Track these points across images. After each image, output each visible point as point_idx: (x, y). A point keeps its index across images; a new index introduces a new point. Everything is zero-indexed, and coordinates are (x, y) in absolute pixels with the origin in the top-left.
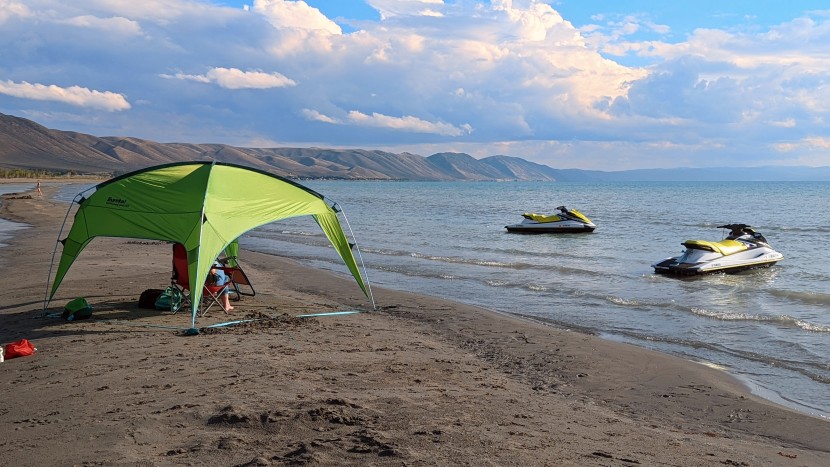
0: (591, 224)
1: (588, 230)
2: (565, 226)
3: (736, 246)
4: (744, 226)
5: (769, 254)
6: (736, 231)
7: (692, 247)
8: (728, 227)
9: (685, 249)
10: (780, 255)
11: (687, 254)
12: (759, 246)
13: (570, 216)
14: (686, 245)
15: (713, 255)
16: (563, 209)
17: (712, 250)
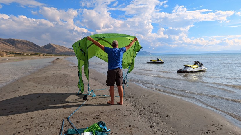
0: (163, 62)
1: (162, 63)
2: (158, 62)
3: (196, 66)
4: (198, 62)
5: (204, 68)
6: (196, 63)
7: (186, 66)
8: (194, 62)
9: (184, 67)
10: (207, 68)
11: (185, 68)
12: (202, 66)
13: (159, 60)
14: (185, 66)
15: (191, 68)
16: (158, 59)
17: (191, 67)
